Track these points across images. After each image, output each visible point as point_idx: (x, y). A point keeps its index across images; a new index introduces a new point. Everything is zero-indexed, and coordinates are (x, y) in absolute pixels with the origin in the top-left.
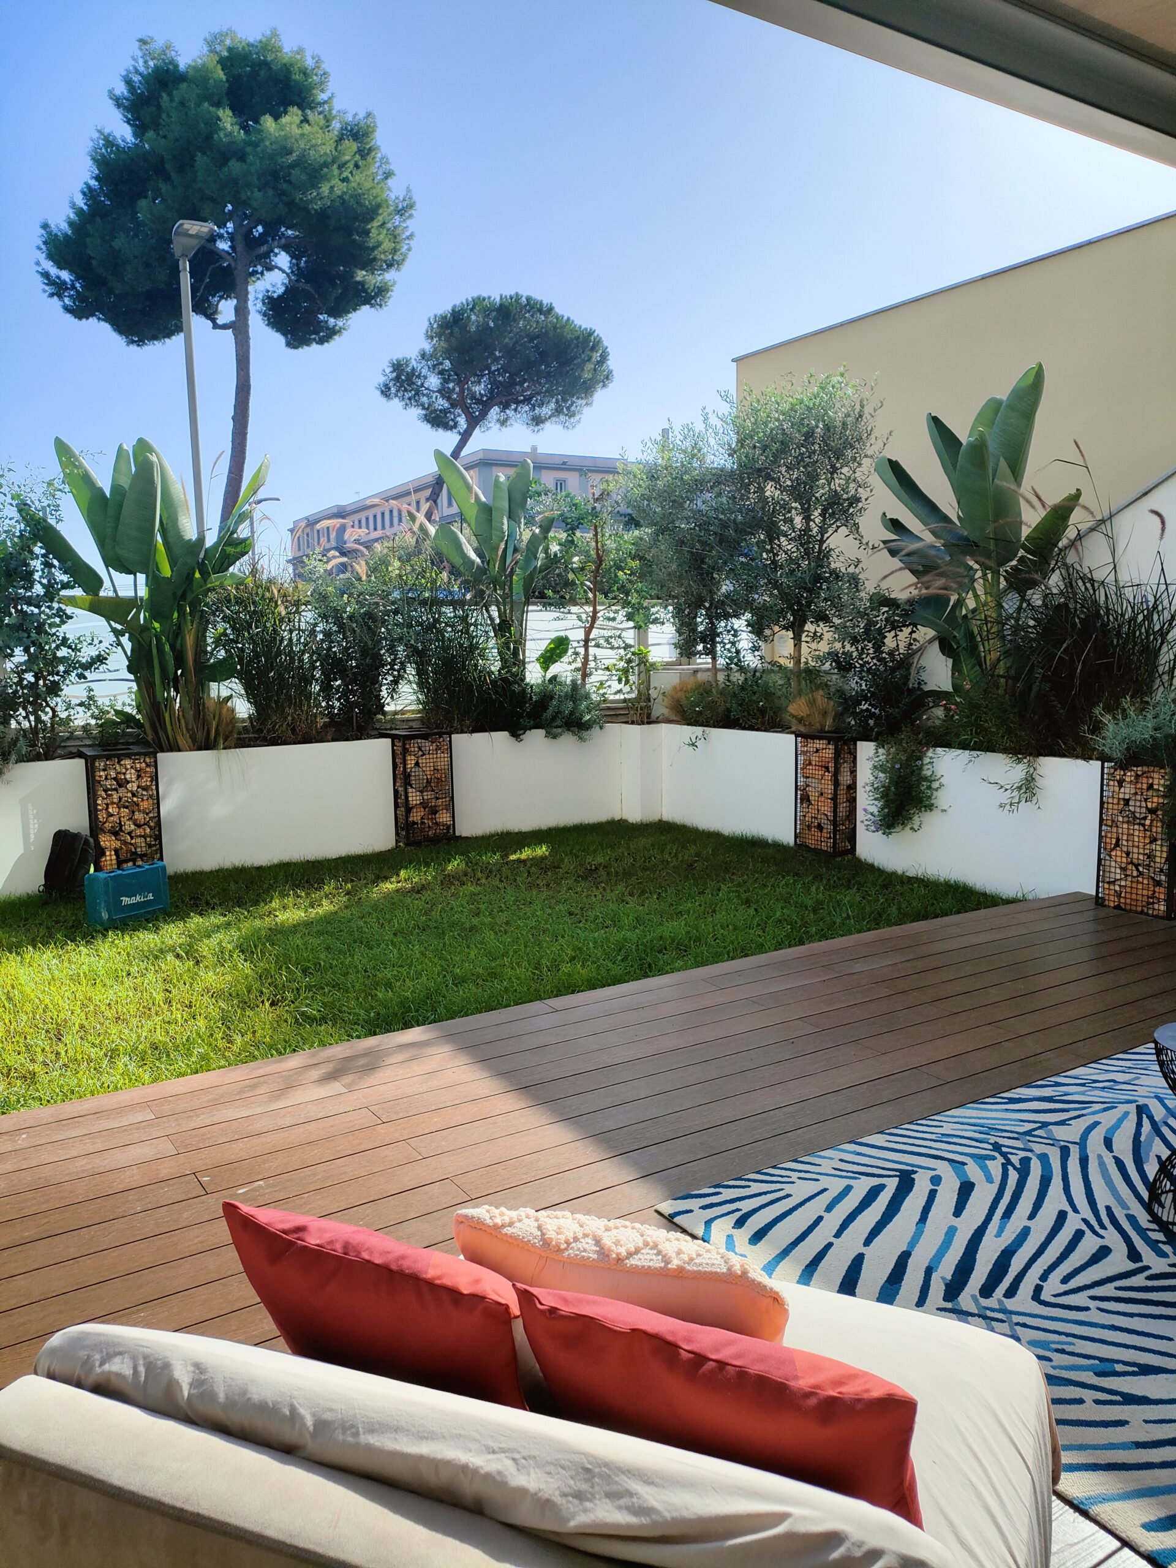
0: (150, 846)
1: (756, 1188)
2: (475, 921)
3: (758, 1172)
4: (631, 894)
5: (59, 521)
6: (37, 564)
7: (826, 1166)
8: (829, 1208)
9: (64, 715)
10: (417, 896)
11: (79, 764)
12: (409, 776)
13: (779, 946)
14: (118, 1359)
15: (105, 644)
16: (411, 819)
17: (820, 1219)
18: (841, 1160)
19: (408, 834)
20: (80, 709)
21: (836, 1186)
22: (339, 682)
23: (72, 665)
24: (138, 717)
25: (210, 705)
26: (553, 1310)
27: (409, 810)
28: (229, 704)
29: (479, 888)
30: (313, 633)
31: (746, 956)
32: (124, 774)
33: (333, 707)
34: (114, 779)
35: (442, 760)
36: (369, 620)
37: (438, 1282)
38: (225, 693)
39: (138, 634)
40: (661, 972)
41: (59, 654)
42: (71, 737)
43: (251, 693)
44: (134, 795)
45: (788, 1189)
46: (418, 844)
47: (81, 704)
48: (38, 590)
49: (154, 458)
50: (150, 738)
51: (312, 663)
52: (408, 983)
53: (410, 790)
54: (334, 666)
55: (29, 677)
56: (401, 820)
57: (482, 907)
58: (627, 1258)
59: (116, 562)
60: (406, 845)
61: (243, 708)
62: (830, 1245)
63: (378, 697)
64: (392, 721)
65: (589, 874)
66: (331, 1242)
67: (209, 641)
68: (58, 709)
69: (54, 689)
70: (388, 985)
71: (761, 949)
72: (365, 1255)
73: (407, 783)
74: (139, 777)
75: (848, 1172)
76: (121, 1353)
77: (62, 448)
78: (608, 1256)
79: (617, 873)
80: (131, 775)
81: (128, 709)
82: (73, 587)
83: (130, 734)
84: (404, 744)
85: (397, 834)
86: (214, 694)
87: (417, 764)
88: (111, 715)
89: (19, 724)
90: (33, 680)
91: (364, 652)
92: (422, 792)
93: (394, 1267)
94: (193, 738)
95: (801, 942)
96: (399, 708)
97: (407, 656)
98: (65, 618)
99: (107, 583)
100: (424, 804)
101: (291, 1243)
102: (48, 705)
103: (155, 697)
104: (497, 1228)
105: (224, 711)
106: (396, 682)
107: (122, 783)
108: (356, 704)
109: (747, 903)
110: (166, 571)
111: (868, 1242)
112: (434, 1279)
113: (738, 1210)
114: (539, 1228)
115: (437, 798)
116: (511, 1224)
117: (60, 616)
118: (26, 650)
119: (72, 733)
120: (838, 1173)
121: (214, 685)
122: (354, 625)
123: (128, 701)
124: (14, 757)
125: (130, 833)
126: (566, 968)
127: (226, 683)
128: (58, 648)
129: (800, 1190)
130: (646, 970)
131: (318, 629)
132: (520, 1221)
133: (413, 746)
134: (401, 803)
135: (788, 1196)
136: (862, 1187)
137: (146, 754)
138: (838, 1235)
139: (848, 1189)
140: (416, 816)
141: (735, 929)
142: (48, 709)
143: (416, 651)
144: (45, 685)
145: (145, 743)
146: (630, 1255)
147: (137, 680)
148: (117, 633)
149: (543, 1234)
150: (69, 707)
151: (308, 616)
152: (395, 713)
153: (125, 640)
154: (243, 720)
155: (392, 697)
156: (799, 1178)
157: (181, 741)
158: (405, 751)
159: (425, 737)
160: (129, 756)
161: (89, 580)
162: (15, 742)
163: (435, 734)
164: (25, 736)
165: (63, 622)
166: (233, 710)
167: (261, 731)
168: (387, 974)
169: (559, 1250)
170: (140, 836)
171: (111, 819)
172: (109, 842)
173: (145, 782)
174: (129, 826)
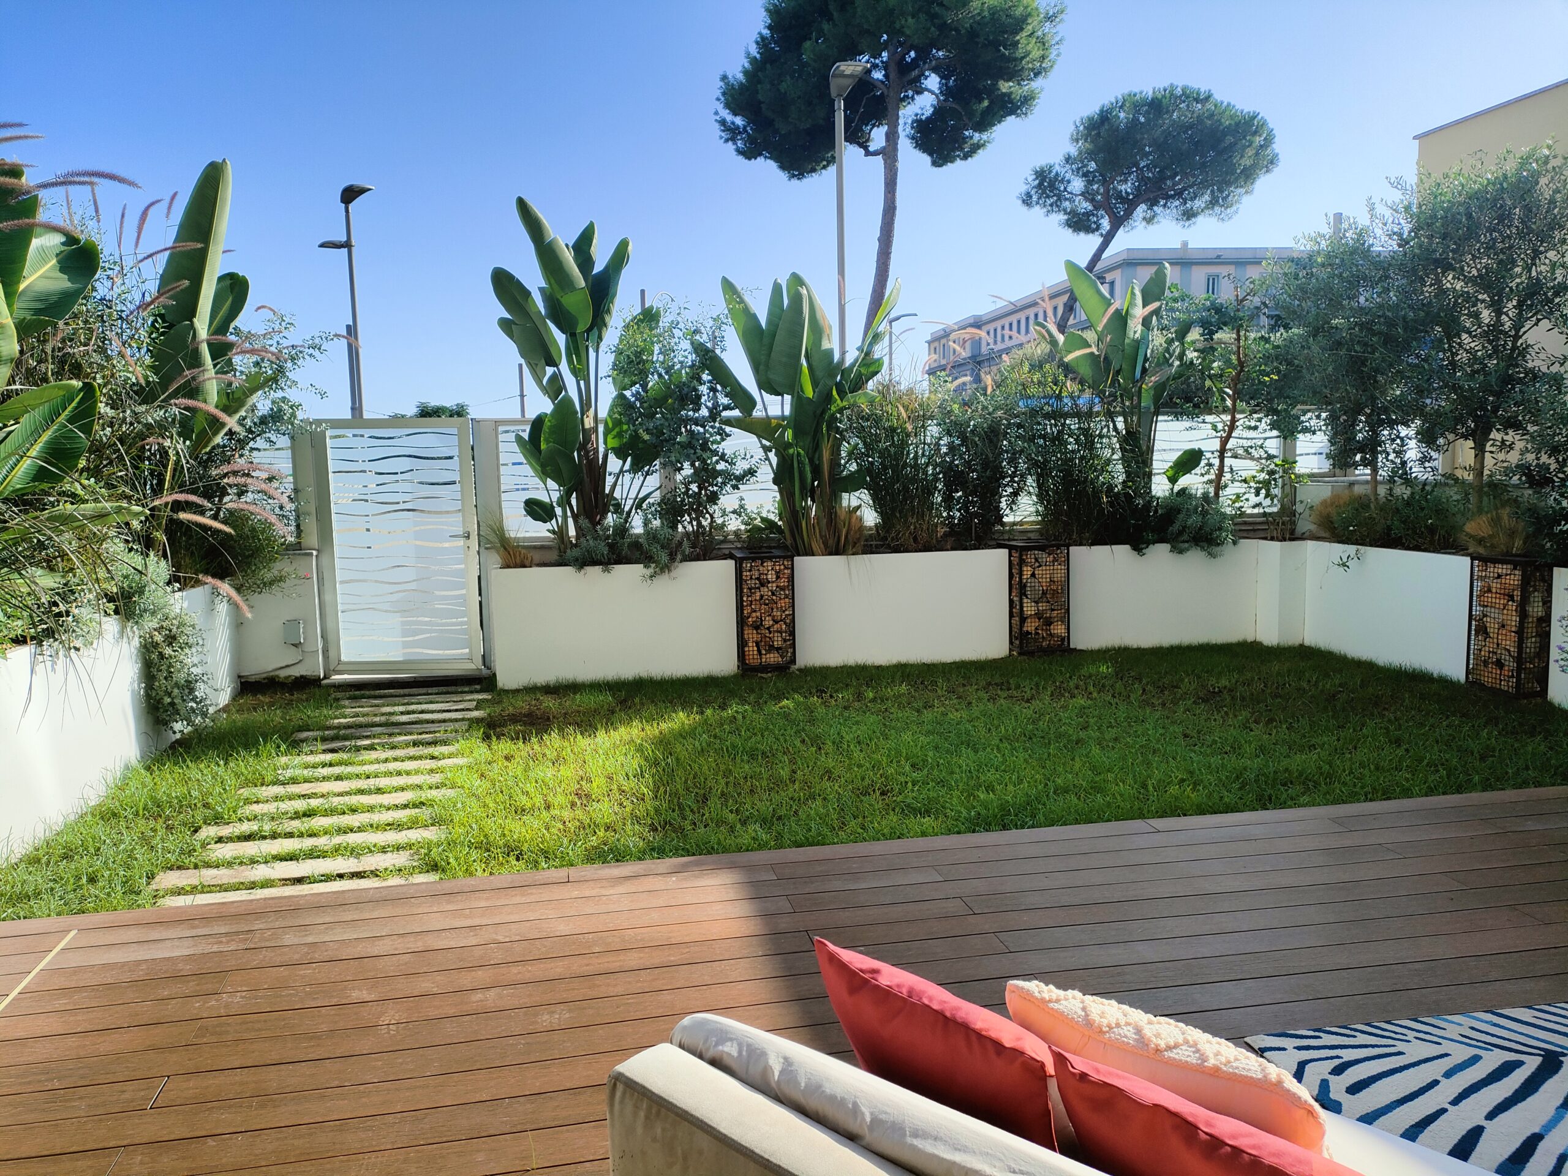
0: (785, 641)
1: (1362, 1039)
2: (1082, 734)
3: (1367, 1024)
4: (1256, 722)
5: (723, 350)
6: (704, 389)
7: (1452, 1031)
8: (1448, 1074)
9: (719, 521)
10: (1026, 705)
11: (730, 564)
12: (1025, 586)
13: (1430, 792)
14: (729, 1044)
15: (756, 458)
16: (1025, 629)
17: (1435, 1083)
18: (1472, 1028)
19: (1021, 643)
20: (733, 516)
21: (1461, 1053)
22: (960, 493)
23: (728, 476)
24: (780, 523)
25: (842, 515)
26: (1083, 1076)
27: (1023, 620)
28: (858, 513)
29: (1090, 702)
30: (937, 444)
31: (1389, 799)
32: (766, 575)
33: (953, 518)
34: (758, 579)
35: (1059, 572)
36: (993, 434)
37: (984, 1033)
38: (854, 503)
39: (781, 449)
40: (1283, 805)
41: (719, 467)
42: (725, 541)
43: (880, 503)
44: (773, 594)
45: (1401, 1046)
46: (1031, 654)
47: (734, 512)
48: (704, 412)
49: (804, 291)
50: (789, 542)
51: (935, 475)
52: (1011, 788)
53: (1025, 600)
54: (954, 478)
55: (694, 487)
56: (1015, 630)
57: (1092, 721)
58: (1166, 1050)
59: (767, 385)
60: (1020, 654)
61: (870, 518)
62: (1443, 1111)
63: (998, 509)
64: (1010, 531)
65: (1209, 697)
66: (898, 986)
67: (843, 454)
68: (716, 515)
69: (713, 498)
70: (990, 788)
71: (1407, 793)
72: (926, 1002)
73: (1022, 593)
74: (778, 577)
75: (1478, 1041)
76: (731, 1040)
77: (728, 287)
78: (1147, 1045)
79: (1243, 699)
80: (771, 576)
81: (772, 517)
82: (732, 409)
83: (773, 539)
84: (1021, 556)
85: (1011, 643)
86: (845, 503)
87: (1033, 575)
88: (758, 522)
89: (685, 528)
90: (696, 490)
91: (986, 465)
92: (1037, 602)
93: (948, 1014)
94: (825, 544)
95: (1459, 790)
96: (1018, 519)
97: (1028, 469)
98: (724, 436)
99: (759, 406)
100: (1039, 615)
101: (866, 981)
102: (708, 512)
103: (794, 506)
104: (1043, 1000)
105: (853, 520)
106: (1015, 494)
107: (763, 583)
108: (976, 515)
109: (1398, 742)
110: (809, 392)
111: (1491, 1116)
112: (981, 1030)
113: (1338, 1057)
114: (1084, 1009)
115: (1053, 610)
116: (1058, 1001)
117: (720, 434)
118: (693, 465)
119: (726, 537)
120: (1465, 1040)
121: (845, 496)
122: (977, 439)
123: (772, 509)
124: (679, 557)
125: (768, 628)
126: (1174, 790)
127: (857, 494)
128: (717, 462)
129: (1416, 1050)
130: (1264, 802)
131: (942, 442)
132: (1066, 999)
133: (1030, 557)
134: (1016, 613)
135: (1400, 1053)
136: (1493, 1060)
137: (784, 557)
138: (1455, 1102)
139: (1475, 1059)
140: (1030, 626)
141: (1377, 768)
142: (707, 516)
143: (1036, 464)
144: (706, 494)
145: (785, 547)
146: (1169, 1048)
147: (781, 491)
148: (766, 449)
149: (1087, 1015)
150: (724, 513)
151: (933, 430)
152: (1014, 524)
153: (772, 455)
154: (870, 529)
155: (1011, 509)
156: (1417, 1038)
157: (815, 547)
158: (1022, 562)
159: (1042, 548)
160: (770, 558)
161: (745, 401)
162: (680, 543)
163: (1053, 546)
164: (688, 539)
165: (723, 440)
166: (861, 519)
167: (885, 539)
168: (991, 776)
169: (1101, 1032)
170: (778, 632)
171: (754, 615)
172: (751, 635)
173: (783, 582)
174: (768, 622)
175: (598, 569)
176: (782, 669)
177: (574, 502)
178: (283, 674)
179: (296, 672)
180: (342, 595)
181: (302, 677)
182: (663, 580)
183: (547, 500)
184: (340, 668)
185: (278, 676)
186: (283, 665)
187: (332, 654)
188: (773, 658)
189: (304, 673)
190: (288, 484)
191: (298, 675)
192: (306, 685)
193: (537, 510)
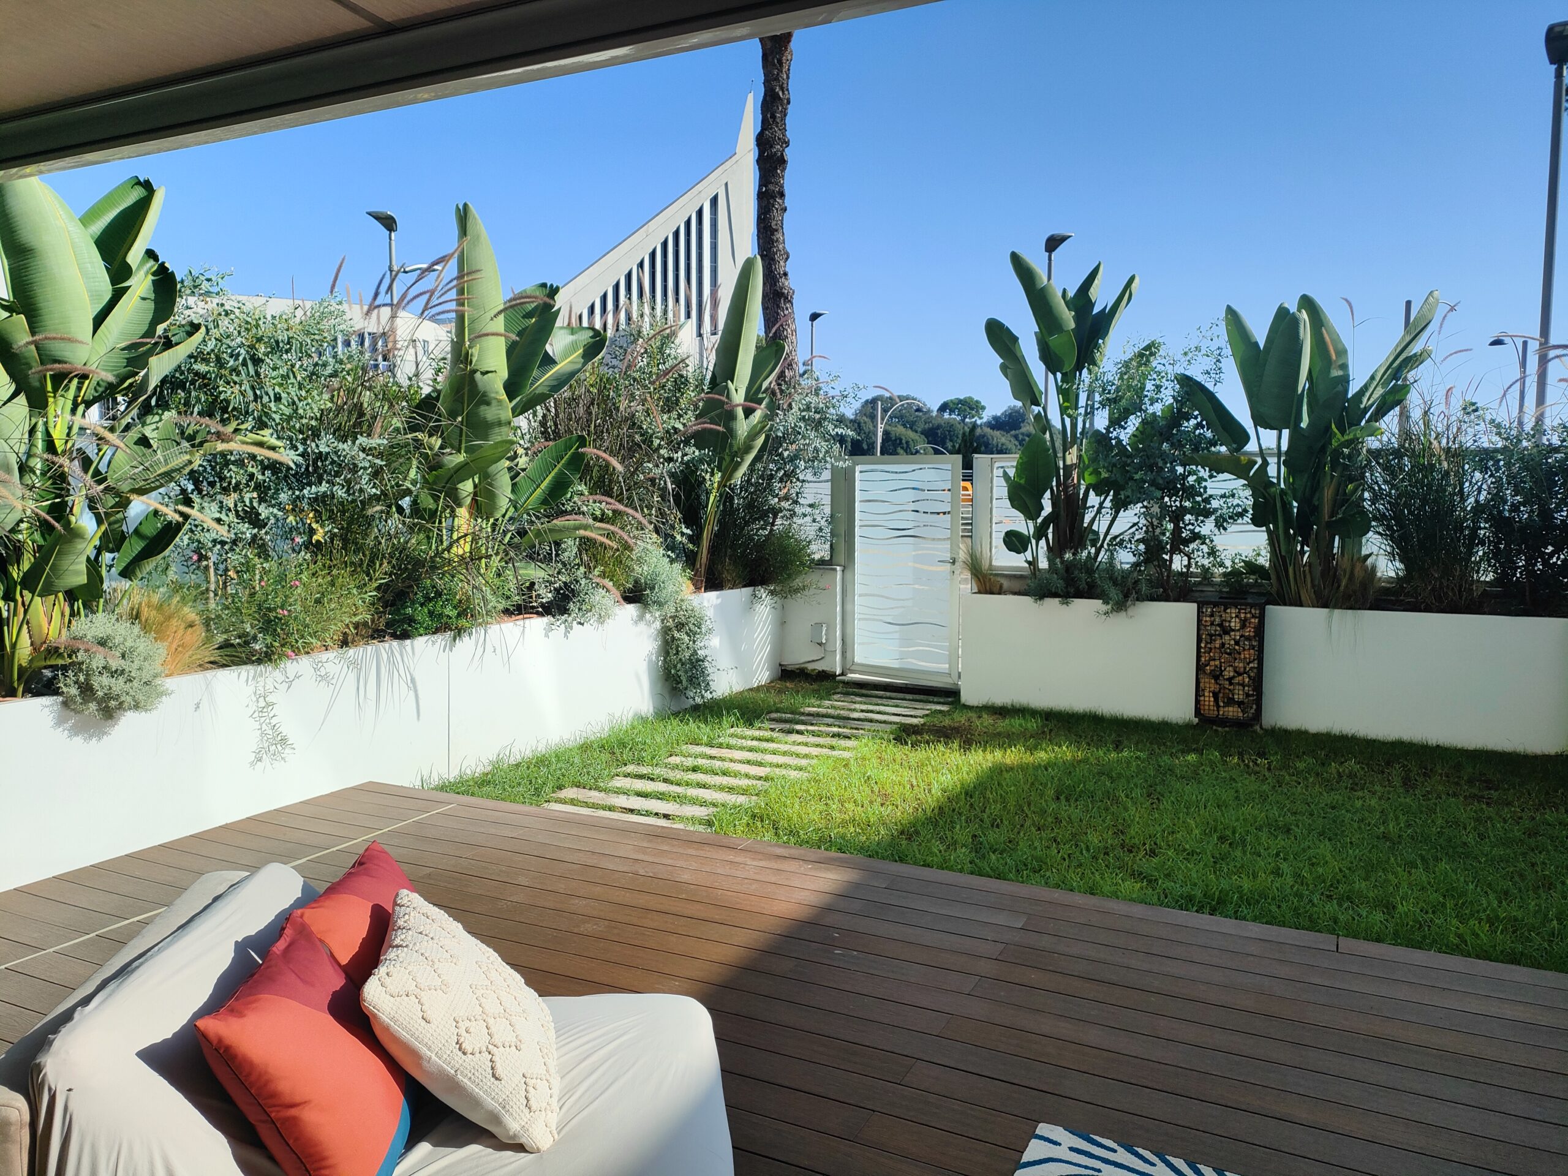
0: (1248, 695)
24: (1270, 568)
28: (1370, 562)
32: (1230, 622)
34: (1218, 625)
42: (1208, 583)
44: (1237, 643)
49: (1303, 316)
50: (1270, 589)
59: (1264, 420)
61: (1387, 568)
74: (1243, 626)
77: (1231, 315)
80: (1235, 624)
81: (1260, 560)
88: (1240, 565)
105: (1360, 569)
107: (1226, 631)
110: (1306, 423)
123: (1261, 553)
124: (1134, 595)
125: (1230, 680)
137: (1255, 605)
154: (1382, 581)
160: (1239, 605)
161: (1236, 437)
162: (1136, 582)
170: (1239, 684)
171: (1212, 663)
172: (1210, 685)
173: (1249, 632)
174: (1229, 673)
175: (1055, 602)
176: (1240, 725)
177: (1050, 536)
178: (810, 667)
179: (820, 666)
180: (860, 605)
181: (823, 671)
182: (1120, 619)
183: (1026, 533)
184: (853, 668)
185: (806, 668)
186: (810, 659)
187: (848, 655)
188: (1233, 712)
189: (825, 669)
190: (827, 510)
191: (820, 669)
192: (825, 677)
193: (1015, 542)
